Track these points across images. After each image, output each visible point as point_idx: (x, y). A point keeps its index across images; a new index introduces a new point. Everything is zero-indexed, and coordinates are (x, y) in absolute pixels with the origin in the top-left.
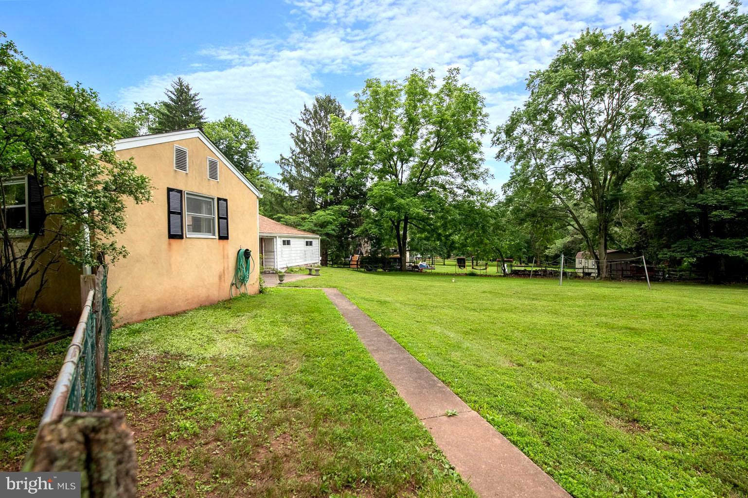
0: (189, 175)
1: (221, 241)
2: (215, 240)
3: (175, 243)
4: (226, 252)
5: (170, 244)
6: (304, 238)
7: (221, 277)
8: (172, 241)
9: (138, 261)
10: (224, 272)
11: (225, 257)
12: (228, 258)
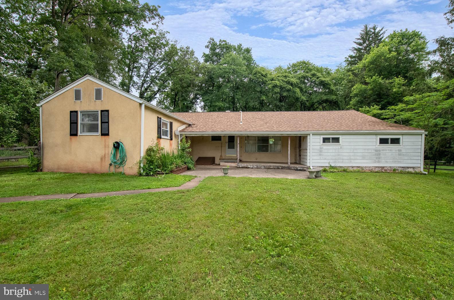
0: (82, 102)
1: (103, 137)
2: (99, 136)
3: (74, 138)
4: (107, 144)
5: (71, 139)
6: (376, 134)
7: (102, 159)
8: (72, 137)
9: (56, 146)
10: (105, 156)
11: (106, 146)
12: (108, 147)
